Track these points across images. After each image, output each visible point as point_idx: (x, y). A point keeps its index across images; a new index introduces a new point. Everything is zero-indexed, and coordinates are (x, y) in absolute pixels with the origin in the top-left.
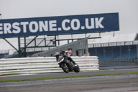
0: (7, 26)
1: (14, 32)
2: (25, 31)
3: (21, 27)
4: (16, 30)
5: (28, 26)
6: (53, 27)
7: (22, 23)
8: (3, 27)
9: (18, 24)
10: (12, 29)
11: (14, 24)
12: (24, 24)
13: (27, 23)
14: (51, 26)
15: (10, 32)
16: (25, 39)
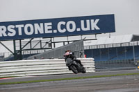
0: (3, 29)
1: (9, 34)
2: (20, 34)
3: (16, 29)
4: (11, 33)
5: (23, 29)
6: (49, 30)
7: (17, 26)
9: (13, 27)
10: (7, 32)
11: (9, 27)
12: (20, 27)
13: (22, 26)
14: (47, 28)
15: (5, 35)
16: (20, 42)
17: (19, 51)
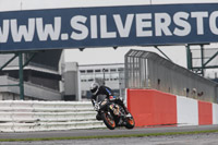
0: (163, 20)
1: (177, 32)
2: (200, 31)
3: (193, 22)
4: (182, 28)
5: (206, 21)
7: (194, 15)
8: (153, 20)
9: (186, 15)
10: (172, 26)
11: (178, 16)
12: (199, 16)
13: (205, 14)
15: (168, 33)
16: (202, 49)
17: (199, 69)
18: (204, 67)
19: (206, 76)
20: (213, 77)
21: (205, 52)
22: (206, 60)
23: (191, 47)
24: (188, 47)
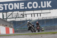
2: (6, 9)
6: (22, 7)
7: (4, 5)
9: (2, 5)
12: (6, 5)
16: (6, 14)
17: (5, 19)
18: (7, 18)
19: (7, 21)
20: (9, 21)
21: (7, 14)
22: (7, 17)
23: (4, 13)
24: (3, 13)
